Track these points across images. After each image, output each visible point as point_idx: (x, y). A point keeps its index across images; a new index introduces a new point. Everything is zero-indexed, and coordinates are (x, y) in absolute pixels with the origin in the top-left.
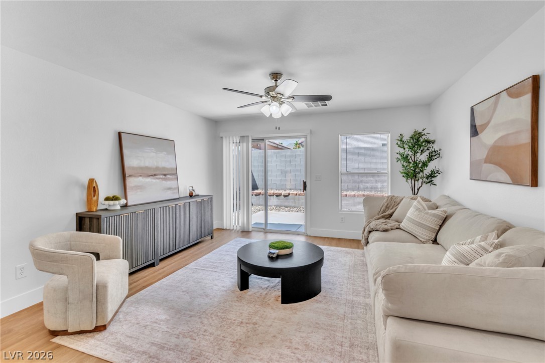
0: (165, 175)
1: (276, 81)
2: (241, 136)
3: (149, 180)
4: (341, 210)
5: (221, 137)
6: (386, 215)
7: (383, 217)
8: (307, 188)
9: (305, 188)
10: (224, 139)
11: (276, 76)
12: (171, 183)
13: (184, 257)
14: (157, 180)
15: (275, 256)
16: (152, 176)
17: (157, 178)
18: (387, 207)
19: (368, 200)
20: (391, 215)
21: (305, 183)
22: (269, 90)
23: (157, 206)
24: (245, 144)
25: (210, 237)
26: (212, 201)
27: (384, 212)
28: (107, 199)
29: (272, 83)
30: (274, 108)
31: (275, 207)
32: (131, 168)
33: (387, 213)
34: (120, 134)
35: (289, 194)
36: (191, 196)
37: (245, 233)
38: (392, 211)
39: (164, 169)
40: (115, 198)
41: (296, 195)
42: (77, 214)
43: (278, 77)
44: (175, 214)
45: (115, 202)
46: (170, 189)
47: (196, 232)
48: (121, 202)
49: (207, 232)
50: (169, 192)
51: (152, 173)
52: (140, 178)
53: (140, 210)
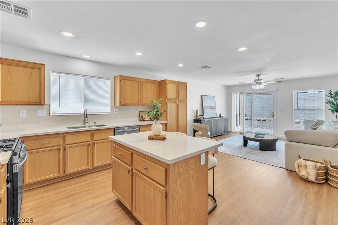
1: (258, 77)
2: (240, 93)
3: (209, 110)
4: (294, 127)
7: (312, 129)
8: (275, 116)
9: (273, 116)
10: (232, 94)
11: (258, 76)
12: (214, 112)
15: (257, 136)
17: (211, 110)
18: (316, 125)
19: (306, 122)
20: (316, 129)
21: (273, 114)
22: (255, 81)
23: (213, 119)
24: (242, 96)
25: (227, 134)
26: (228, 119)
27: (314, 126)
28: (200, 116)
29: (257, 78)
30: (257, 87)
31: (257, 127)
32: (205, 107)
33: (315, 127)
34: (202, 96)
35: (266, 120)
36: (220, 117)
37: (242, 134)
38: (317, 127)
39: (212, 107)
40: (202, 116)
42: (194, 119)
44: (217, 122)
45: (202, 117)
46: (214, 114)
47: (223, 130)
48: (203, 117)
49: (226, 130)
50: (214, 115)
51: (209, 108)
52: (207, 110)
53: (209, 120)
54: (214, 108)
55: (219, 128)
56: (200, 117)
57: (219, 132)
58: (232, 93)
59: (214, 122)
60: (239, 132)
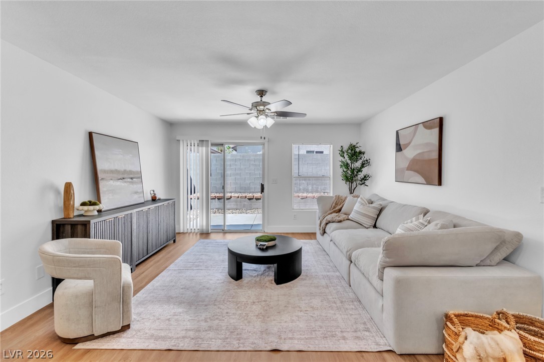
0: (132, 178)
1: (262, 97)
2: (200, 140)
3: (119, 183)
4: (293, 209)
5: (178, 140)
6: (336, 210)
7: (334, 212)
9: (262, 190)
10: (181, 142)
11: (262, 93)
12: (136, 187)
13: (158, 261)
14: (126, 184)
16: (121, 179)
17: (125, 182)
18: (336, 204)
19: (320, 200)
20: (340, 210)
21: (262, 186)
22: (255, 105)
23: (135, 211)
24: (204, 148)
25: (173, 242)
26: (174, 205)
27: (334, 208)
28: (83, 204)
29: (257, 99)
30: (262, 120)
31: (217, 210)
32: (105, 172)
33: (337, 208)
34: (90, 134)
36: (154, 200)
37: (204, 236)
38: (340, 206)
39: (131, 172)
40: (91, 204)
41: (238, 197)
42: (53, 222)
43: (264, 93)
44: (147, 218)
45: (91, 208)
46: (136, 193)
47: (163, 237)
48: (97, 207)
49: (171, 236)
50: (136, 196)
51: (121, 176)
52: (111, 182)
53: (121, 215)
54: (135, 177)
55: (154, 234)
56: (86, 208)
57: (154, 244)
58: (179, 141)
59: (138, 219)
60: (196, 231)
